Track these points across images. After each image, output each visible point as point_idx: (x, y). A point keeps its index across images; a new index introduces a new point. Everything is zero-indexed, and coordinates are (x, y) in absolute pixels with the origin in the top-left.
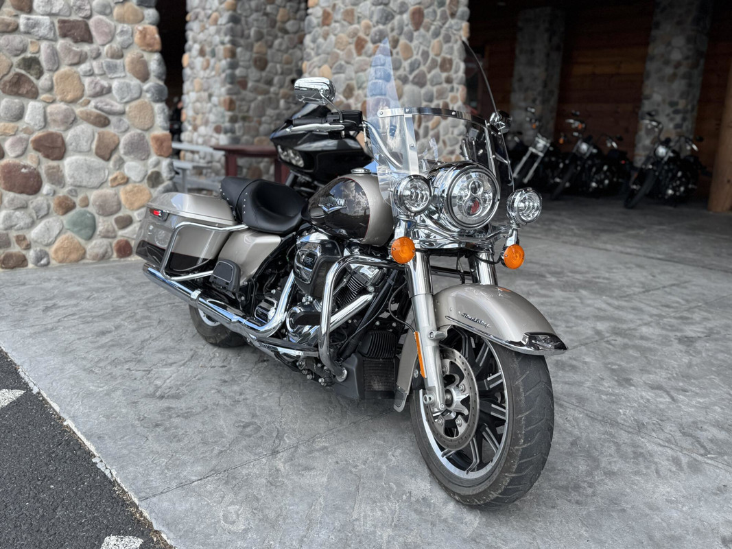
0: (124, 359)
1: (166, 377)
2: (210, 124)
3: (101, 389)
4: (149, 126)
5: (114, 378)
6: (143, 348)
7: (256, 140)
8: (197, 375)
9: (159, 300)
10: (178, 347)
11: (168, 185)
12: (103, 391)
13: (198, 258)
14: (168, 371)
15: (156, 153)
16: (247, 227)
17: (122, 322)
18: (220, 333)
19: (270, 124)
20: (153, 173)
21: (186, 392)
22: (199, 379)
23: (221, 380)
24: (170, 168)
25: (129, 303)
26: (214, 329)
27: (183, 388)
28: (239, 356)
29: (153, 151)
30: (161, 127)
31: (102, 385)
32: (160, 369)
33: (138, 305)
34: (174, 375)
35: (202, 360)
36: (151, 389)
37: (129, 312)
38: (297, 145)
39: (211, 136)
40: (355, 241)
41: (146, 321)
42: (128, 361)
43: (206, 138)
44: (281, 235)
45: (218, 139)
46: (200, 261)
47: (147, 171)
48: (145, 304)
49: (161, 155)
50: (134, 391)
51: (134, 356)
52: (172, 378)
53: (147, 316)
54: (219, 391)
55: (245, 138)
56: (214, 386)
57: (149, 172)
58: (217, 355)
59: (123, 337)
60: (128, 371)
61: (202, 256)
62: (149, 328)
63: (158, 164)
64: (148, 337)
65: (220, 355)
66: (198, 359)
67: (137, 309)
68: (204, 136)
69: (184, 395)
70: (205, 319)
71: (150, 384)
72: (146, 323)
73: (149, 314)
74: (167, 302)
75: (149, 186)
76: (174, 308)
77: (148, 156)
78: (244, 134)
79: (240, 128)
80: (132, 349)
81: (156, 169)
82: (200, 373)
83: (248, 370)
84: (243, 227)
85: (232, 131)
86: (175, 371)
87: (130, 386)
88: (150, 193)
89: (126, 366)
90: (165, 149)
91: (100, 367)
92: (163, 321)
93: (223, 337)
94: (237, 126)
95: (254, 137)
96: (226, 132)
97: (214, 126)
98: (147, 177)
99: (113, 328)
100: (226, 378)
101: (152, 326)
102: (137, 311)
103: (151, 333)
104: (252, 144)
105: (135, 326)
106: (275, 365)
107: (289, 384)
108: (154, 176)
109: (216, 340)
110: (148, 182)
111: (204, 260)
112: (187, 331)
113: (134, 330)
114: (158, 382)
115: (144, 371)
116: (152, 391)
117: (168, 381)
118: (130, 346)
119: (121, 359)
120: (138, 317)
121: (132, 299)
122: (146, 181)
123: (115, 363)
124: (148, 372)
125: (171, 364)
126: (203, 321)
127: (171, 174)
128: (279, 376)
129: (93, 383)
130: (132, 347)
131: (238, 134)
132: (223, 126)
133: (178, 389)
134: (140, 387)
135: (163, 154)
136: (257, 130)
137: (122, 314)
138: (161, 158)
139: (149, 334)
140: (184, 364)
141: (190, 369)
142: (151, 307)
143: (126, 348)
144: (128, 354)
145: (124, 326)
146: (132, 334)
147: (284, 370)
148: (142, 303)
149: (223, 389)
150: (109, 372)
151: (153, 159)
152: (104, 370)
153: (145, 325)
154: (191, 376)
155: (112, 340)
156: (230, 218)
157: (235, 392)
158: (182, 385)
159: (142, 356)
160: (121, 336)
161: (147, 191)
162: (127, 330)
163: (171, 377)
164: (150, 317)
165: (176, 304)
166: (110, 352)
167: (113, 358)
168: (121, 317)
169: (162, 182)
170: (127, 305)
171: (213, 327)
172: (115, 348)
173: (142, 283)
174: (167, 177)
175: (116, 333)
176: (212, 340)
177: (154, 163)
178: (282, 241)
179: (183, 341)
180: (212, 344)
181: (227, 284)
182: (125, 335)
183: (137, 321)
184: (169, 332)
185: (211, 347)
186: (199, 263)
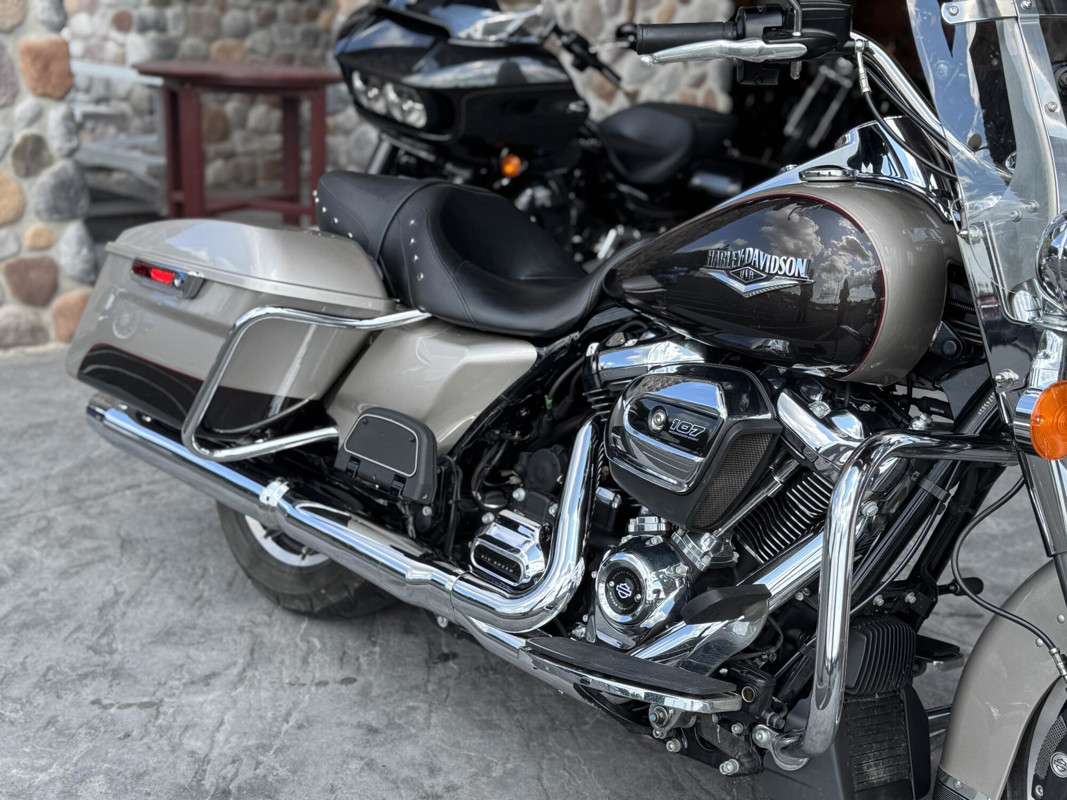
0: (73, 668)
1: (209, 722)
2: (101, 10)
3: (43, 777)
4: (16, 20)
5: (66, 735)
6: (108, 630)
7: (216, 45)
8: (289, 714)
9: (96, 476)
10: (200, 621)
11: (63, 169)
12: (52, 781)
13: (271, 398)
14: (208, 702)
15: (34, 90)
16: (427, 315)
17: (24, 549)
18: (327, 588)
19: (246, 9)
20: (26, 140)
21: (283, 772)
22: (300, 727)
23: (359, 726)
24: (67, 127)
25: (20, 488)
26: (305, 574)
27: (268, 759)
28: (374, 644)
29: (24, 84)
30: (43, 23)
31: (43, 762)
32: (185, 699)
33: (46, 494)
34: (229, 717)
35: (282, 662)
36: (183, 767)
37: (33, 518)
38: (410, 72)
39: (105, 39)
40: (815, 371)
41: (88, 544)
42: (86, 676)
43: (93, 41)
44: (538, 339)
45: (122, 45)
46: (277, 404)
47: (11, 136)
48: (64, 490)
49: (45, 95)
50: (140, 776)
51: (96, 659)
52: (226, 727)
53: (84, 527)
54: (370, 765)
55: (189, 43)
56: (348, 747)
57: (18, 138)
58: (317, 643)
59: (43, 595)
60: (97, 710)
61: (283, 391)
62: (101, 567)
63: (37, 116)
64: (109, 593)
65: (324, 645)
66: (269, 660)
67: (48, 509)
68: (86, 38)
69: (283, 781)
70: (269, 545)
71: (173, 750)
72: (87, 551)
73: (88, 522)
74: (119, 482)
75: (17, 172)
76: (144, 501)
77: (14, 98)
78: (186, 34)
79: (177, 17)
80: (81, 635)
81: (34, 130)
82: (296, 704)
83: (416, 687)
84: (415, 315)
85: (160, 26)
86: (227, 701)
87: (121, 762)
88: (21, 191)
89: (88, 693)
90: (54, 80)
91: (14, 701)
92: (130, 542)
93: (333, 599)
94: (170, 13)
95: (211, 40)
96: (143, 28)
97: (111, 13)
98: (11, 151)
99: (8, 571)
100: (371, 717)
101: (109, 557)
102: (51, 513)
103: (115, 581)
104: (206, 58)
105: (63, 562)
106: (478, 669)
107: (542, 728)
108: (30, 147)
109: (312, 607)
110: (14, 165)
111: (290, 401)
112: (205, 570)
113: (64, 574)
114: (195, 743)
115: (143, 705)
116: (190, 774)
117: (220, 737)
118: (72, 625)
119: (64, 668)
120: (60, 530)
121: (25, 476)
122: (9, 159)
123: (52, 683)
124: (152, 711)
125: (208, 679)
126: (262, 550)
127: (70, 140)
128: (503, 703)
129: (14, 755)
130: (79, 628)
131: (173, 32)
132: (135, 13)
133: (258, 764)
134: (152, 762)
135: (49, 90)
136: (217, 24)
137: (14, 524)
138: (44, 102)
139: (108, 583)
140: (241, 679)
141: (263, 694)
142: (84, 500)
143: (65, 632)
144: (77, 654)
145: (33, 559)
146: (64, 585)
147: (509, 685)
148: (53, 487)
149: (376, 754)
150: (48, 715)
151: (26, 103)
152: (28, 708)
153: (89, 557)
154: (275, 719)
155: (16, 609)
156: (377, 290)
157: (412, 764)
158: (264, 748)
159: (117, 657)
160: (35, 593)
161: (13, 186)
162: (46, 574)
163: (222, 723)
164: (91, 529)
165: (145, 488)
166: (27, 649)
167: (41, 668)
168: (17, 533)
169: (49, 162)
170: (19, 495)
171: (300, 569)
172: (33, 634)
173: (31, 426)
174: (60, 149)
175: (19, 585)
176: (298, 604)
177: (29, 115)
178: (539, 356)
179: (209, 603)
180: (297, 613)
181: (401, 479)
182: (45, 589)
183: (64, 545)
184: (160, 574)
185: (289, 619)
186: (276, 412)
